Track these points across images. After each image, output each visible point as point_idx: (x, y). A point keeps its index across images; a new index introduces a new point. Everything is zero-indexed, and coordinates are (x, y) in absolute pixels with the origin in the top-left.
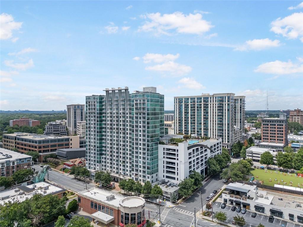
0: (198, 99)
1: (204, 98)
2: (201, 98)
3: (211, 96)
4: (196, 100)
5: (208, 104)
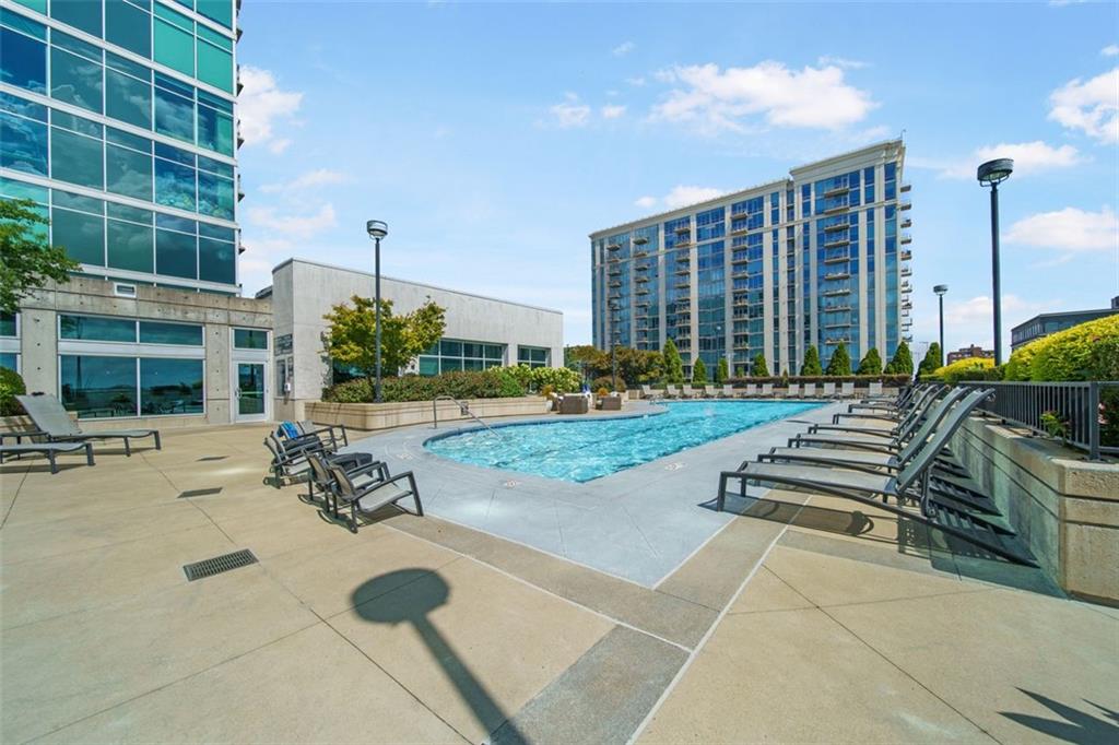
0: (702, 219)
1: (734, 208)
2: (719, 213)
3: (774, 190)
4: (693, 226)
5: (760, 237)
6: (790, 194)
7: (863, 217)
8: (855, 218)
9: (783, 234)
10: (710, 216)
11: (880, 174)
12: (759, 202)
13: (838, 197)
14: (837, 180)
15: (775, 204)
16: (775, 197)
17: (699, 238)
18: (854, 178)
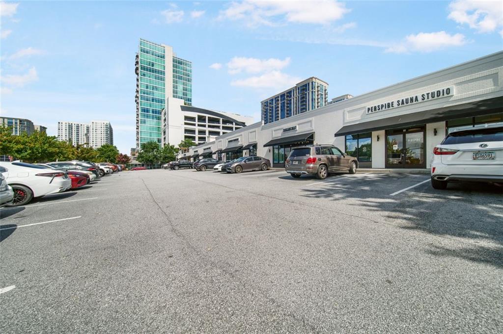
1: (287, 94)
2: (284, 95)
4: (280, 98)
5: (291, 100)
6: (296, 89)
7: (307, 94)
8: (306, 94)
9: (295, 98)
10: (282, 95)
11: (311, 84)
12: (291, 91)
13: (304, 90)
14: (304, 86)
15: (294, 92)
16: (294, 90)
17: (281, 101)
18: (306, 85)
